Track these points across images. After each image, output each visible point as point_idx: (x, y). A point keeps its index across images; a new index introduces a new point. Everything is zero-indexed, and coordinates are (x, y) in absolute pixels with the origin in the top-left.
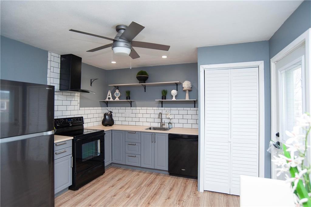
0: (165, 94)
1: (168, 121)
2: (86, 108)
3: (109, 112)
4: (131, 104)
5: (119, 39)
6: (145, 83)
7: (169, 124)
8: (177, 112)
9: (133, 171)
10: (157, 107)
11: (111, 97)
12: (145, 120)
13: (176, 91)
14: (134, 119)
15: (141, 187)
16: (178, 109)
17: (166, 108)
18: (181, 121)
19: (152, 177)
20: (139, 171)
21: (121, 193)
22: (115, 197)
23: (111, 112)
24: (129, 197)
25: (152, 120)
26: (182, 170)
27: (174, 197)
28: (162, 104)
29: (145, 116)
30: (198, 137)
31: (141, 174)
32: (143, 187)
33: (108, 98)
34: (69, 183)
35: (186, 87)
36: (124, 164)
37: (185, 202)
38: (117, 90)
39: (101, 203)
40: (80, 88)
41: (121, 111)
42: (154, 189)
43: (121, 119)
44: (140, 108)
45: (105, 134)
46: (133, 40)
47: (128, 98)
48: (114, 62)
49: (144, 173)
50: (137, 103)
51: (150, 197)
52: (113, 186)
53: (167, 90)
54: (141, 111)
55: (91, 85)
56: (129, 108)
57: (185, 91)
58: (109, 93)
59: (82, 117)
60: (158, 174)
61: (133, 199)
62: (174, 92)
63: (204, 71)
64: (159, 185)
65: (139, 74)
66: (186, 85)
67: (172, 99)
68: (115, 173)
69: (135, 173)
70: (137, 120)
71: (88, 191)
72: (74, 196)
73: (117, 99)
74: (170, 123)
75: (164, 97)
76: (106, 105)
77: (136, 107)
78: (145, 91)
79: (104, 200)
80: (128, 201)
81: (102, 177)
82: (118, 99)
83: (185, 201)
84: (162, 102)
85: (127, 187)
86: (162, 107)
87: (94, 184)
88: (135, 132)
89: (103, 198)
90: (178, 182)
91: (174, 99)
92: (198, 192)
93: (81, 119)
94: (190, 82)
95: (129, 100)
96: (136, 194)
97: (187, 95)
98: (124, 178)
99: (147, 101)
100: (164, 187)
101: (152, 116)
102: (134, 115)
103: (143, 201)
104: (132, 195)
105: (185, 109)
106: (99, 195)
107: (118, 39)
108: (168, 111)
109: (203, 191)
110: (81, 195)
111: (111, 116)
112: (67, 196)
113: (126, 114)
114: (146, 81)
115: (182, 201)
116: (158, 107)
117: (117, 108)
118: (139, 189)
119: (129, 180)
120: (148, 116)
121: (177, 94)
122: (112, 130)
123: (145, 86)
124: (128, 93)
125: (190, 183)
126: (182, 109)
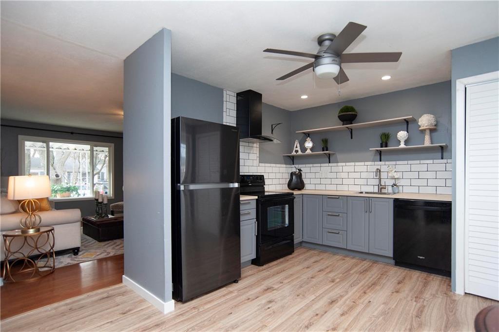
0: (385, 140)
1: (392, 182)
2: (267, 165)
3: (297, 171)
4: (329, 159)
5: (324, 54)
6: (352, 124)
7: (392, 186)
8: (407, 168)
9: (334, 255)
10: (372, 161)
11: (298, 149)
12: (351, 182)
13: (406, 132)
14: (334, 181)
15: (349, 273)
16: (410, 162)
17: (387, 163)
18: (414, 182)
19: (365, 264)
20: (344, 255)
21: (322, 276)
22: (313, 279)
23: (300, 170)
24: (333, 282)
25: (363, 182)
26: (419, 257)
27: (407, 292)
28: (380, 155)
29: (352, 175)
30: (451, 204)
31: (347, 259)
32: (353, 274)
33: (296, 150)
34: (253, 255)
35: (426, 125)
36: (321, 243)
37: (427, 301)
38: (309, 138)
39: (296, 282)
40: (261, 134)
41: (313, 170)
42: (370, 278)
43: (313, 181)
44: (344, 164)
45: (295, 198)
46: (344, 52)
47: (325, 148)
48: (304, 97)
49: (353, 258)
50: (339, 156)
51: (366, 286)
52: (308, 268)
53: (389, 133)
54: (346, 169)
55: (272, 133)
56: (327, 165)
57: (423, 131)
58: (297, 144)
59: (263, 176)
60: (375, 262)
61: (340, 284)
62: (402, 135)
63: (466, 88)
64: (378, 274)
65: (342, 111)
66: (425, 121)
67: (398, 146)
68: (308, 254)
69: (337, 257)
70: (339, 181)
71: (276, 269)
72: (260, 271)
73: (308, 152)
74: (395, 185)
75: (385, 144)
76: (292, 163)
77: (337, 162)
78: (352, 138)
79: (299, 280)
80: (332, 286)
81: (290, 256)
82: (311, 152)
83: (427, 299)
84: (380, 153)
85: (328, 271)
86: (381, 161)
87: (281, 262)
88: (337, 197)
89: (297, 278)
90: (411, 275)
91: (402, 145)
92: (452, 293)
93: (261, 178)
94: (432, 116)
95: (328, 152)
96: (342, 280)
97: (427, 138)
98: (322, 261)
99: (355, 152)
100: (387, 279)
101: (364, 175)
102: (333, 175)
103: (355, 289)
104: (338, 280)
105: (422, 162)
106: (291, 275)
107: (322, 54)
108: (392, 167)
109: (463, 294)
110: (268, 271)
111: (299, 175)
112: (251, 270)
113: (321, 174)
114: (353, 122)
115: (422, 298)
116: (374, 161)
117: (307, 165)
118: (346, 276)
119: (330, 263)
120: (357, 175)
121: (408, 138)
122: (303, 194)
123: (351, 129)
124: (325, 142)
125: (434, 279)
126: (418, 162)
